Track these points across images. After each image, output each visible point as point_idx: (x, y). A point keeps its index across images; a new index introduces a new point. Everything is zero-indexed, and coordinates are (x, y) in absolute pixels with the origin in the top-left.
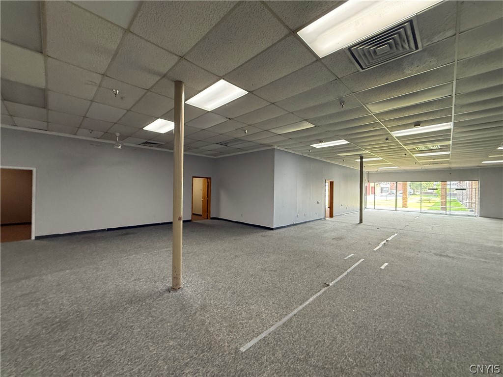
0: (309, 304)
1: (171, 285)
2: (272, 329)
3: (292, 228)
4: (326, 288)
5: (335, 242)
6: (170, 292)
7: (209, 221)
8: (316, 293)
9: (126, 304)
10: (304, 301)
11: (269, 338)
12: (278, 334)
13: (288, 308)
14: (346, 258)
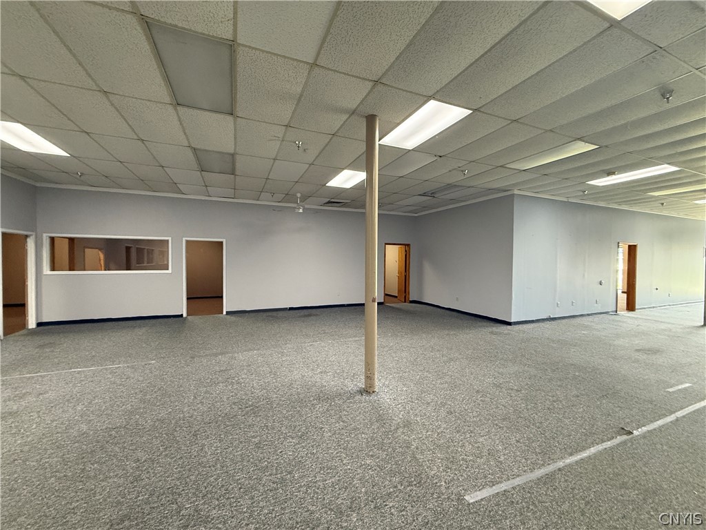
0: (589, 457)
1: (364, 387)
2: (518, 481)
3: (547, 325)
4: (625, 437)
5: (642, 357)
6: (362, 395)
7: (407, 306)
8: (603, 441)
9: (314, 400)
10: (577, 451)
11: (513, 494)
12: (529, 492)
13: (547, 455)
14: (671, 390)
